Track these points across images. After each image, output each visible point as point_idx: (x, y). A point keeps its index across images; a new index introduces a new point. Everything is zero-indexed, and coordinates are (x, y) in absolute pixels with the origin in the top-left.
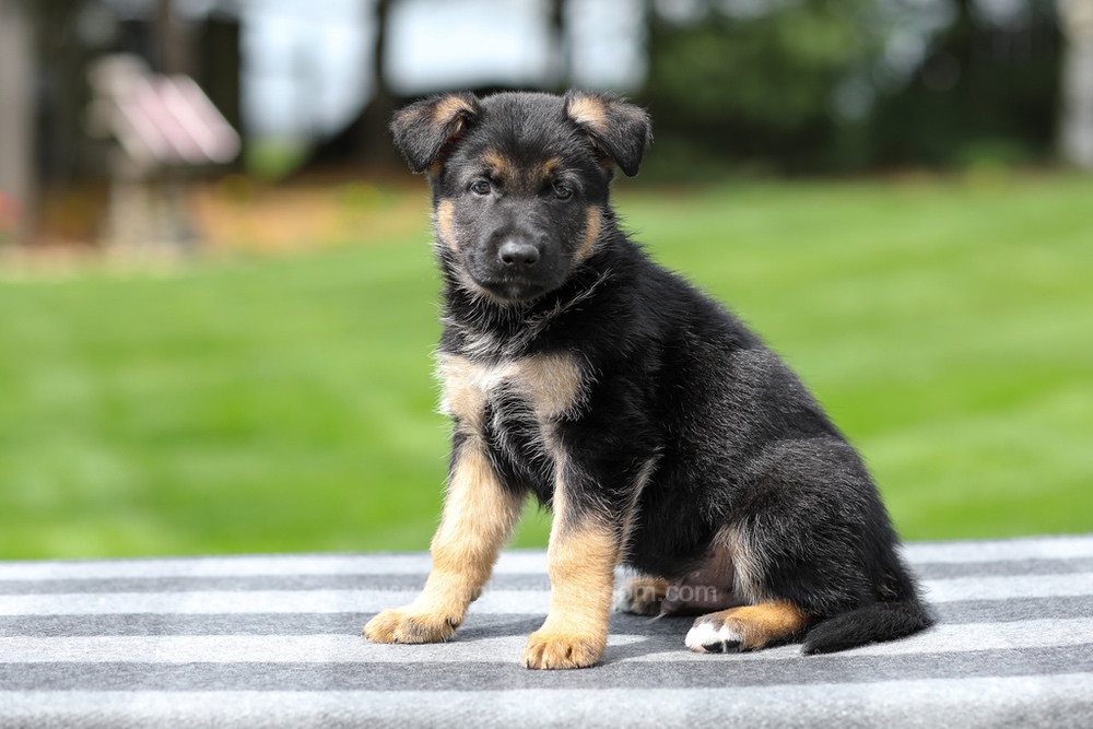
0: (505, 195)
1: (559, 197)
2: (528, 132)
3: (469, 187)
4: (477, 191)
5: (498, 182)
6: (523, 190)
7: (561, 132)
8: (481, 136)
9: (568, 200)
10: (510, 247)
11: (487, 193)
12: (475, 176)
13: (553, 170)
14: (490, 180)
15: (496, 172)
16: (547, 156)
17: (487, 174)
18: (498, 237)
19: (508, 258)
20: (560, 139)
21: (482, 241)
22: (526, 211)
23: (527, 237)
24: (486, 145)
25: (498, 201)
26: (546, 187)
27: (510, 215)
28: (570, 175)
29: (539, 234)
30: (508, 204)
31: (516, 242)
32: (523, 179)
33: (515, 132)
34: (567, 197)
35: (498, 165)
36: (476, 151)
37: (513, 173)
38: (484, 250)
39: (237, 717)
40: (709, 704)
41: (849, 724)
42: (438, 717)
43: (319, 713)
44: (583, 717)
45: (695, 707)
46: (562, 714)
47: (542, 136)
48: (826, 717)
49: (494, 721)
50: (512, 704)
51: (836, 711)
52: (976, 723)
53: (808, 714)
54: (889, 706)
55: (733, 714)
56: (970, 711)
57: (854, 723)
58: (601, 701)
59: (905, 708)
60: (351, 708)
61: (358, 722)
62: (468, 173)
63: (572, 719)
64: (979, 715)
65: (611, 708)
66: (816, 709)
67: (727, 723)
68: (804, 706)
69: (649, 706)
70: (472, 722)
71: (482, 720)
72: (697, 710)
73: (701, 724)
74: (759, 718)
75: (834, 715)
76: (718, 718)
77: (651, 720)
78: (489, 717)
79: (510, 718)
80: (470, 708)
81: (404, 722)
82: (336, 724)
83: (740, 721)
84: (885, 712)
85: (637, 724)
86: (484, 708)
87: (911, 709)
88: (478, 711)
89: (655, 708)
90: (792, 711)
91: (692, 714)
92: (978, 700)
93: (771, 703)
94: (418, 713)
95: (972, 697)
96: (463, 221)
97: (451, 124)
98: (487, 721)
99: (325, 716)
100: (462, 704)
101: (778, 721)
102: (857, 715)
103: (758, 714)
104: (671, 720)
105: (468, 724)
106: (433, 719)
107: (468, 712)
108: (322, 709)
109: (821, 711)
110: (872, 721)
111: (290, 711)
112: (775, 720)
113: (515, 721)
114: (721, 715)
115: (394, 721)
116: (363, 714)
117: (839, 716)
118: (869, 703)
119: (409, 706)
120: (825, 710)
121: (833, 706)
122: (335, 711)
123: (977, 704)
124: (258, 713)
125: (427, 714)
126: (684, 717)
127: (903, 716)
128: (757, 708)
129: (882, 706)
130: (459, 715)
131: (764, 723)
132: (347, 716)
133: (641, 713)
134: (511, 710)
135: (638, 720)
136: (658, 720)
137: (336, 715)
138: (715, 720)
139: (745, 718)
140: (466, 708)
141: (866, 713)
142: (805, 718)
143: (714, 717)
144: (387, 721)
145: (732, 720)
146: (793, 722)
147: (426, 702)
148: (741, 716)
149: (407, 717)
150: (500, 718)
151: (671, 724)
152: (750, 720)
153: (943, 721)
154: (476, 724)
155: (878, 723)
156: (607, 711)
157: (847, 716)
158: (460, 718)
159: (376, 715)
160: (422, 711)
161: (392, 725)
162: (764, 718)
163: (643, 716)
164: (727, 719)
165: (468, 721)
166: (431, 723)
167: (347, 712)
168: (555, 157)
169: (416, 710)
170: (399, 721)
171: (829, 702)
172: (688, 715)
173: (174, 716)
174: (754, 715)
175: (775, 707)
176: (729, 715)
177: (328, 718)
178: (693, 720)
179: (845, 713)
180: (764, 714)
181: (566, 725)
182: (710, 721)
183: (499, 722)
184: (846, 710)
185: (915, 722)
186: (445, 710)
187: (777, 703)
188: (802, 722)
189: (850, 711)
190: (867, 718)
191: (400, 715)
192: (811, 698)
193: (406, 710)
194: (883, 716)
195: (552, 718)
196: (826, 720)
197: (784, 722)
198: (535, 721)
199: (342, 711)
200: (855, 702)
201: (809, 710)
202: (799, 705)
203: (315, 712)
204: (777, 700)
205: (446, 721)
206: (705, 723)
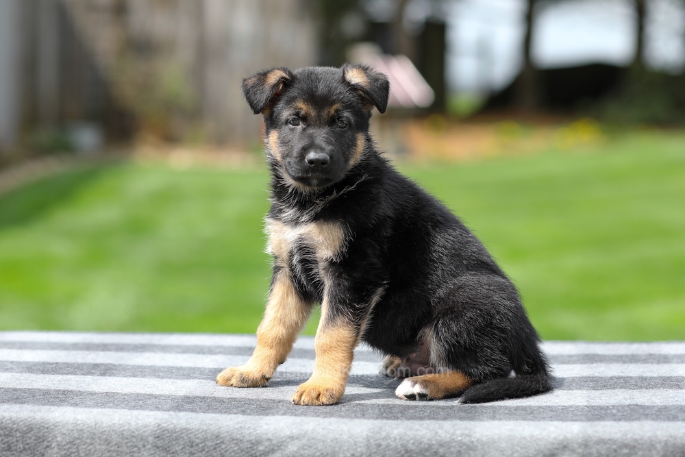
0: (309, 126)
1: (340, 127)
2: (321, 88)
3: (287, 122)
4: (292, 124)
5: (304, 119)
6: (319, 123)
7: (341, 88)
8: (293, 92)
9: (345, 129)
10: (312, 155)
11: (298, 125)
12: (290, 115)
13: (337, 111)
14: (299, 118)
15: (303, 112)
16: (333, 103)
17: (297, 114)
18: (305, 150)
19: (311, 162)
20: (340, 93)
21: (295, 154)
22: (321, 135)
23: (322, 149)
24: (297, 97)
25: (304, 130)
26: (332, 121)
27: (311, 137)
28: (346, 114)
29: (329, 148)
30: (310, 131)
31: (316, 152)
32: (319, 116)
33: (314, 89)
34: (345, 127)
35: (304, 108)
36: (291, 101)
37: (313, 113)
38: (297, 158)
39: (109, 424)
40: (381, 429)
41: (461, 445)
42: (223, 429)
43: (156, 424)
44: (306, 433)
45: (372, 431)
46: (294, 431)
47: (329, 91)
48: (448, 440)
49: (255, 433)
50: (267, 424)
51: (455, 437)
52: (538, 448)
53: (438, 438)
54: (487, 435)
55: (393, 436)
56: (535, 440)
57: (465, 444)
58: (319, 424)
59: (496, 437)
60: (175, 421)
61: (177, 430)
62: (286, 113)
63: (299, 434)
64: (539, 443)
65: (323, 429)
66: (443, 435)
67: (389, 441)
68: (436, 433)
69: (346, 429)
70: (242, 433)
71: (248, 432)
72: (373, 432)
73: (375, 441)
74: (409, 439)
75: (453, 439)
76: (385, 437)
77: (345, 437)
78: (252, 431)
79: (264, 432)
80: (243, 425)
81: (203, 431)
82: (165, 431)
83: (398, 440)
84: (484, 439)
85: (337, 439)
86: (250, 425)
87: (499, 438)
88: (247, 427)
89: (349, 430)
90: (429, 435)
91: (370, 434)
92: (540, 434)
93: (417, 430)
94: (212, 427)
95: (537, 433)
96: (284, 142)
97: (276, 85)
98: (250, 433)
99: (159, 425)
100: (238, 423)
101: (420, 441)
102: (466, 440)
103: (408, 436)
104: (356, 438)
105: (239, 434)
106: (220, 430)
107: (241, 427)
108: (158, 421)
109: (446, 436)
110: (475, 444)
111: (140, 422)
112: (418, 441)
113: (266, 434)
114: (387, 436)
115: (198, 430)
116: (181, 425)
117: (456, 440)
118: (475, 433)
119: (208, 422)
120: (448, 436)
121: (454, 434)
122: (166, 423)
123: (539, 437)
124: (121, 422)
125: (217, 427)
126: (365, 436)
127: (494, 442)
128: (408, 433)
129: (482, 435)
130: (235, 429)
131: (411, 442)
132: (172, 426)
133: (340, 432)
134: (266, 427)
135: (337, 437)
136: (350, 437)
137: (165, 425)
138: (383, 439)
139: (400, 438)
140: (240, 425)
141: (473, 439)
142: (436, 440)
143: (382, 437)
144: (194, 430)
145: (393, 439)
146: (429, 442)
147: (218, 420)
148: (398, 437)
149: (205, 428)
150: (258, 432)
151: (357, 440)
152: (403, 440)
153: (518, 446)
154: (244, 434)
155: (479, 445)
156: (321, 431)
157: (461, 440)
158: (235, 431)
159: (188, 426)
160: (214, 425)
161: (196, 433)
162: (412, 439)
163: (341, 434)
164: (390, 438)
165: (240, 432)
166: (219, 432)
167: (173, 424)
168: (337, 103)
169: (211, 425)
170: (201, 431)
171: (451, 431)
172: (367, 435)
173: (74, 422)
174: (406, 437)
175: (419, 433)
176: (391, 436)
177: (160, 427)
178: (370, 438)
179: (459, 438)
180: (412, 436)
181: (296, 437)
182: (380, 439)
183: (257, 434)
184: (461, 436)
185: (501, 446)
186: (227, 426)
187: (421, 431)
188: (434, 442)
189: (463, 437)
190: (472, 442)
191: (202, 427)
192: (442, 428)
193: (205, 424)
194: (482, 441)
195: (288, 433)
196: (448, 442)
197: (423, 442)
198: (278, 434)
199: (169, 423)
200: (467, 432)
201: (439, 436)
202: (434, 432)
203: (153, 423)
204: (421, 429)
205: (227, 432)
206: (377, 440)
